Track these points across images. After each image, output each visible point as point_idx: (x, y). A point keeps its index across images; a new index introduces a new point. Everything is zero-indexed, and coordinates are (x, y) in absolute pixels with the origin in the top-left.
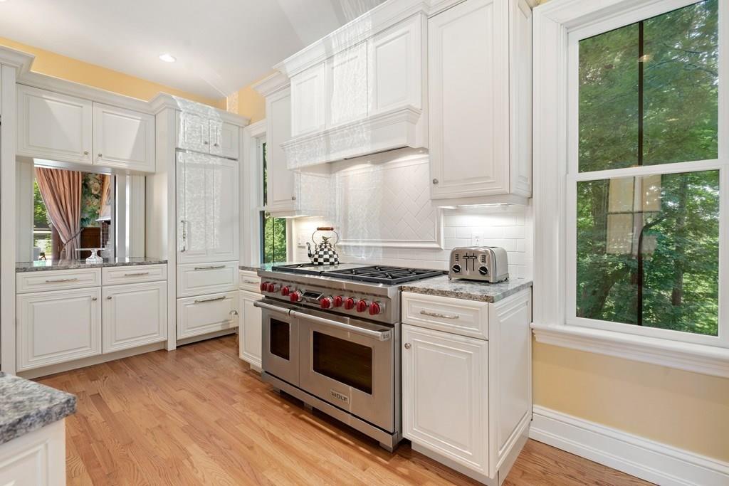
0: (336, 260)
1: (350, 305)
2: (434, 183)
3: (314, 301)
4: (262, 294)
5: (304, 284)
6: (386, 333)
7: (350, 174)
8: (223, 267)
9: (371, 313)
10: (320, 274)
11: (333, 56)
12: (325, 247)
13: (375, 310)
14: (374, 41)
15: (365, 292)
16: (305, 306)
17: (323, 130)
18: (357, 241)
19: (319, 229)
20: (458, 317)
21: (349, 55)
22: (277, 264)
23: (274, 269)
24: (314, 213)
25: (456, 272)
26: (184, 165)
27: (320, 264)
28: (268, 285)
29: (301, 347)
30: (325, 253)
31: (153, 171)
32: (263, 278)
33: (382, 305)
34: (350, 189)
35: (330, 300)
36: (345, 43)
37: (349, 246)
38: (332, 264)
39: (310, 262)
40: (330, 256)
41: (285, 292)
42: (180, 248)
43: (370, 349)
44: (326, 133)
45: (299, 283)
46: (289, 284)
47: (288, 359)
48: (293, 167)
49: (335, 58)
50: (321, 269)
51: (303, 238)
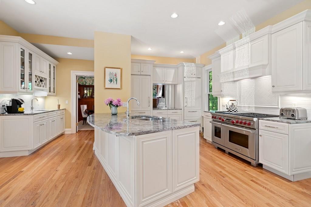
0: (236, 110)
1: (241, 123)
2: (273, 87)
3: (229, 121)
4: (212, 119)
5: (226, 116)
6: (253, 131)
7: (242, 82)
8: (196, 112)
9: (248, 125)
10: (231, 114)
11: (236, 48)
12: (233, 106)
13: (249, 124)
14: (250, 43)
15: (246, 119)
16: (226, 123)
17: (232, 71)
18: (244, 105)
19: (230, 100)
20: (278, 128)
21: (241, 47)
22: (216, 111)
23: (216, 112)
24: (229, 95)
25: (282, 115)
26: (186, 81)
27: (231, 111)
28: (214, 117)
29: (225, 135)
30: (233, 108)
31: (177, 84)
32: (212, 115)
33: (252, 123)
34: (242, 87)
35: (235, 121)
36: (240, 44)
37: (241, 106)
38: (235, 112)
39: (227, 111)
41: (220, 119)
42: (185, 105)
43: (248, 136)
44: (233, 72)
45: (224, 116)
46: (221, 116)
47: (221, 138)
48: (221, 82)
51: (224, 103)
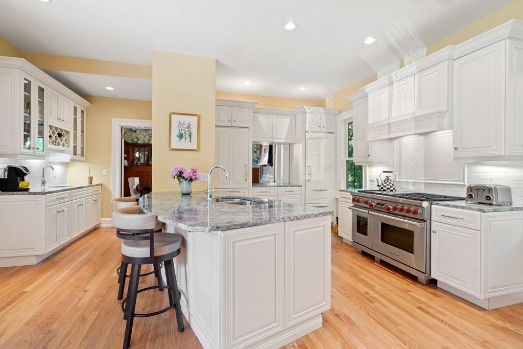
0: (394, 189)
1: (401, 210)
2: (455, 149)
3: (382, 207)
4: (353, 203)
5: (376, 199)
6: (421, 224)
7: (403, 141)
8: (326, 190)
9: (413, 214)
10: (385, 195)
12: (388, 181)
13: (415, 212)
14: (418, 75)
15: (410, 204)
16: (376, 210)
17: (387, 122)
18: (407, 179)
19: (384, 172)
20: (463, 219)
21: (402, 82)
22: (359, 190)
24: (381, 163)
25: (470, 198)
26: (309, 139)
27: (385, 190)
28: (356, 199)
29: (375, 230)
30: (388, 185)
31: (294, 142)
32: (353, 195)
33: (420, 211)
34: (403, 149)
35: (391, 207)
36: (401, 76)
37: (402, 182)
38: (392, 191)
39: (379, 189)
40: (391, 187)
41: (366, 203)
42: (307, 179)
43: (413, 232)
44: (389, 124)
45: (373, 199)
46: (368, 199)
47: (367, 236)
48: (369, 140)
49: (394, 84)
50: (385, 193)
51: (373, 176)
